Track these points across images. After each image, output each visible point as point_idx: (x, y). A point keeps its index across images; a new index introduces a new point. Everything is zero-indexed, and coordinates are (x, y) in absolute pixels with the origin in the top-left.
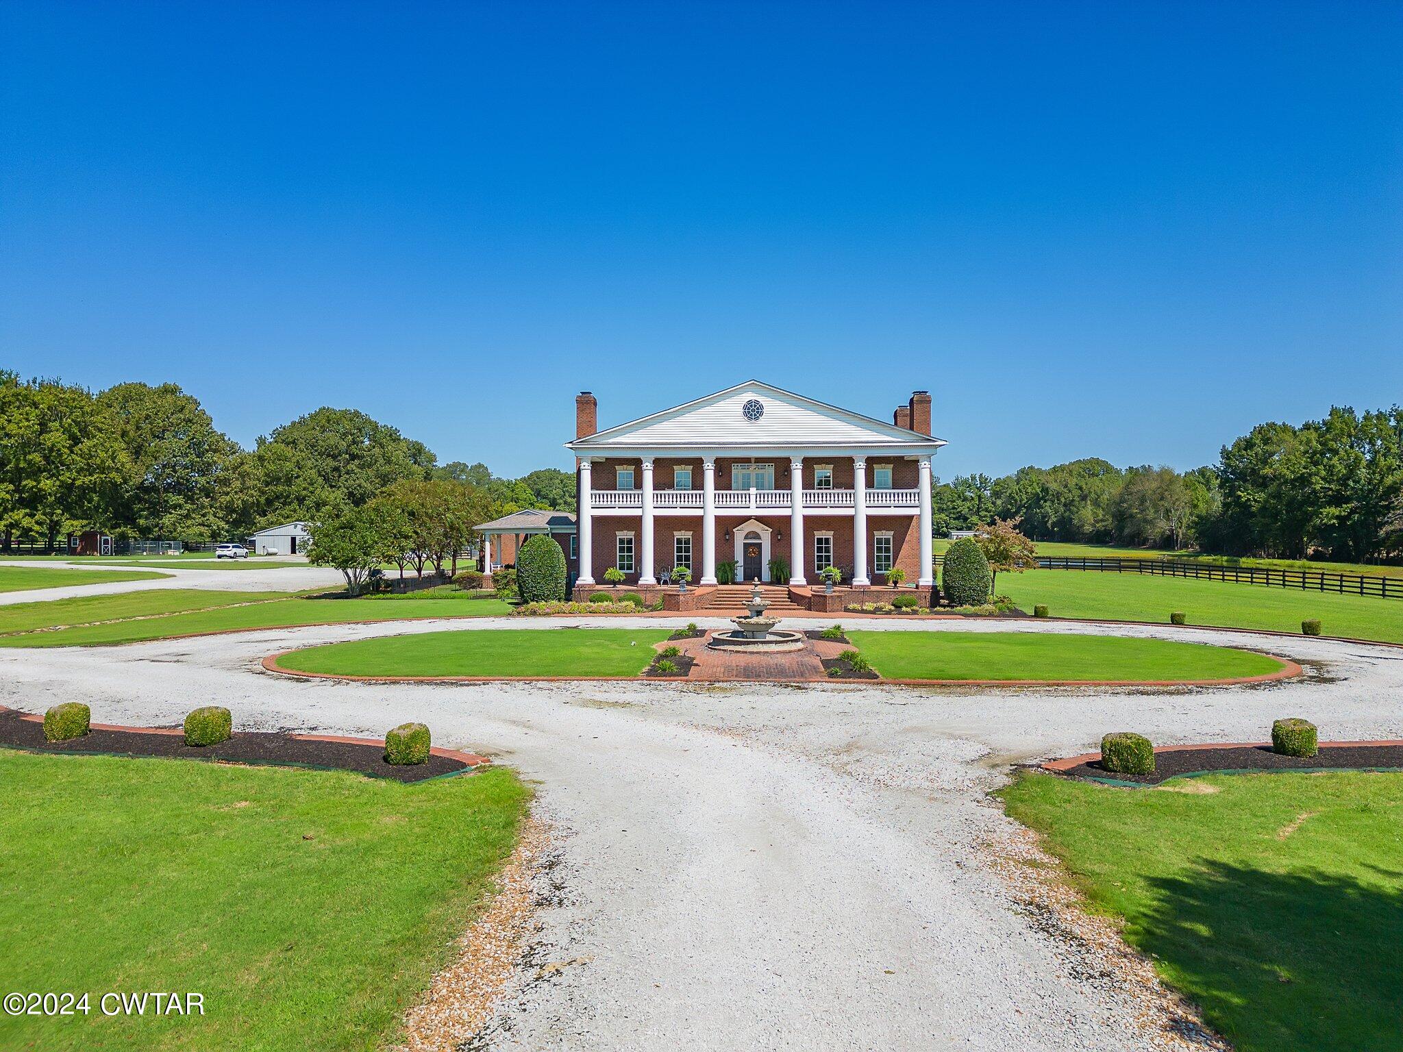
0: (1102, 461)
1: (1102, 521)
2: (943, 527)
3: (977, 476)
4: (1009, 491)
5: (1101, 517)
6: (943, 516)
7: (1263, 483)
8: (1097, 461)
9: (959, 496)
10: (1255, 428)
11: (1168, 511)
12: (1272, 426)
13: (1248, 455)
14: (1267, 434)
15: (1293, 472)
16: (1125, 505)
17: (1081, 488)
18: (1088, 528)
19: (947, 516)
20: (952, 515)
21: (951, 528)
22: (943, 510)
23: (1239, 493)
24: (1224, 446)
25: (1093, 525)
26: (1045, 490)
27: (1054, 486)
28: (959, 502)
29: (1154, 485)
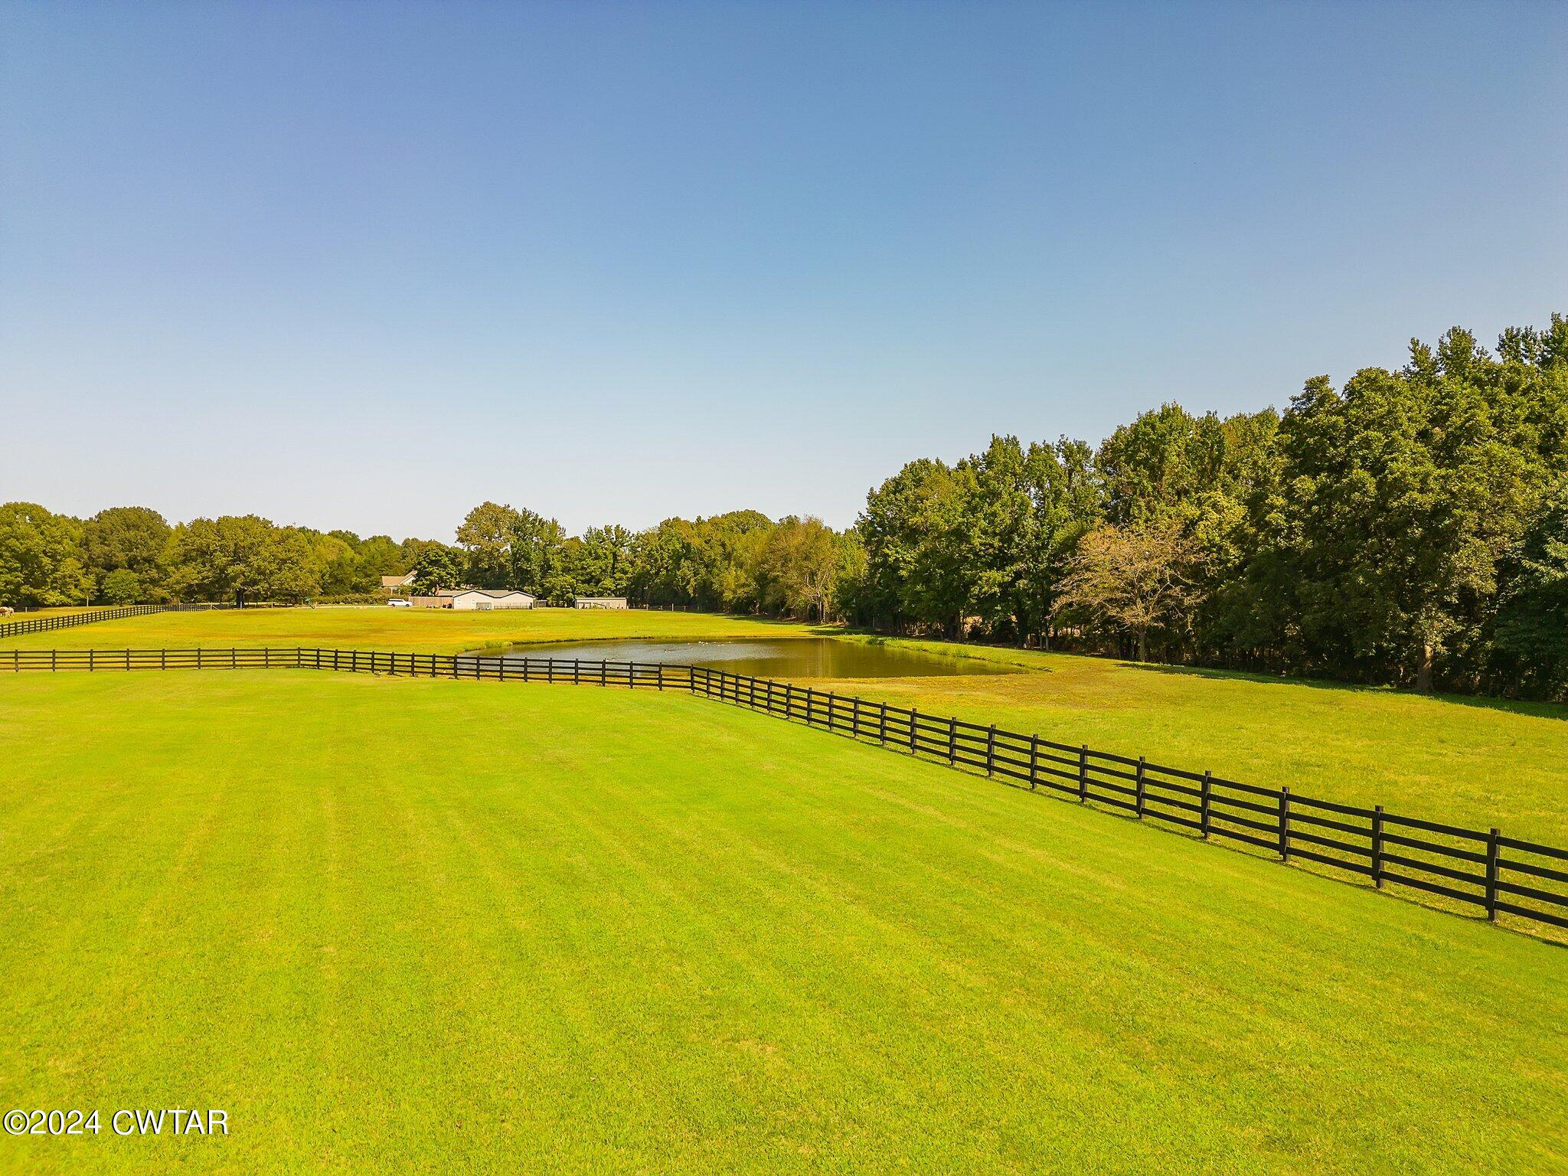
0: (758, 514)
1: (744, 585)
2: (569, 592)
3: (613, 528)
4: (649, 548)
5: (743, 581)
6: (568, 578)
7: (912, 536)
8: (752, 514)
9: (590, 553)
10: (906, 465)
11: (813, 574)
12: (925, 463)
13: (896, 499)
14: (919, 474)
15: (947, 521)
16: (766, 566)
17: (723, 545)
18: (728, 595)
19: (574, 578)
20: (580, 577)
21: (578, 594)
22: (569, 570)
23: (886, 551)
24: (872, 489)
25: (734, 592)
26: (687, 547)
27: (696, 543)
28: (589, 561)
29: (800, 539)
